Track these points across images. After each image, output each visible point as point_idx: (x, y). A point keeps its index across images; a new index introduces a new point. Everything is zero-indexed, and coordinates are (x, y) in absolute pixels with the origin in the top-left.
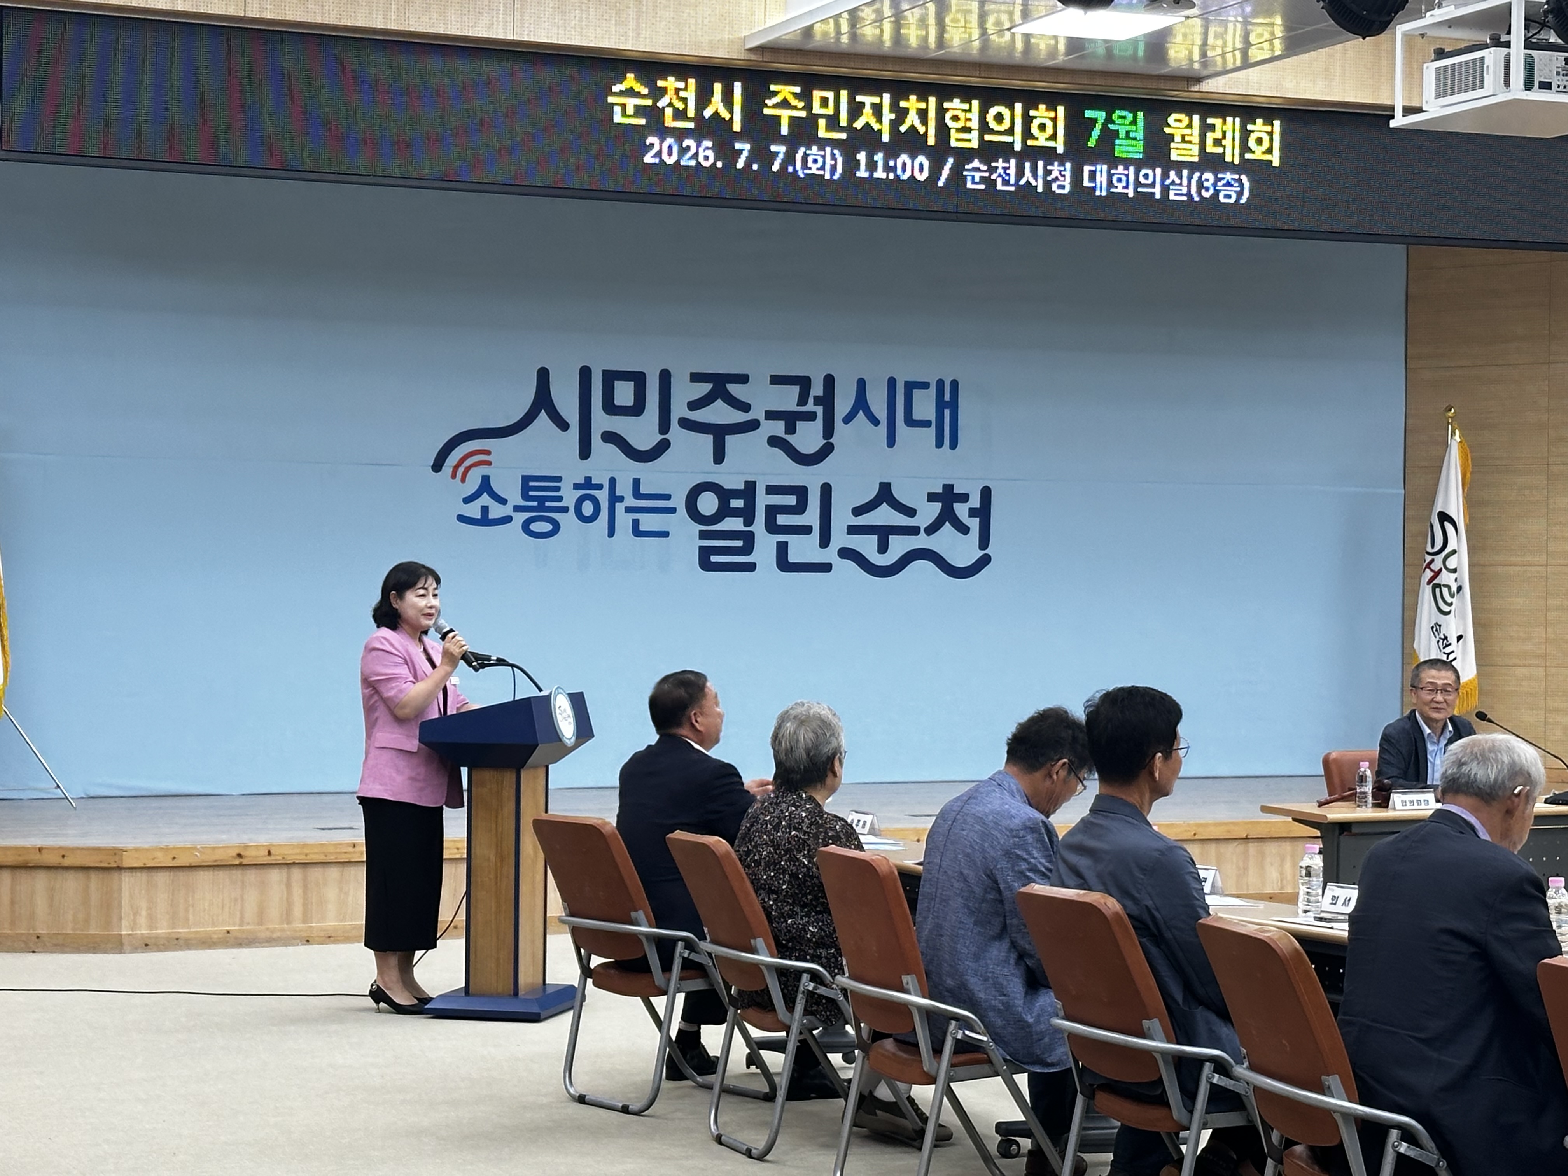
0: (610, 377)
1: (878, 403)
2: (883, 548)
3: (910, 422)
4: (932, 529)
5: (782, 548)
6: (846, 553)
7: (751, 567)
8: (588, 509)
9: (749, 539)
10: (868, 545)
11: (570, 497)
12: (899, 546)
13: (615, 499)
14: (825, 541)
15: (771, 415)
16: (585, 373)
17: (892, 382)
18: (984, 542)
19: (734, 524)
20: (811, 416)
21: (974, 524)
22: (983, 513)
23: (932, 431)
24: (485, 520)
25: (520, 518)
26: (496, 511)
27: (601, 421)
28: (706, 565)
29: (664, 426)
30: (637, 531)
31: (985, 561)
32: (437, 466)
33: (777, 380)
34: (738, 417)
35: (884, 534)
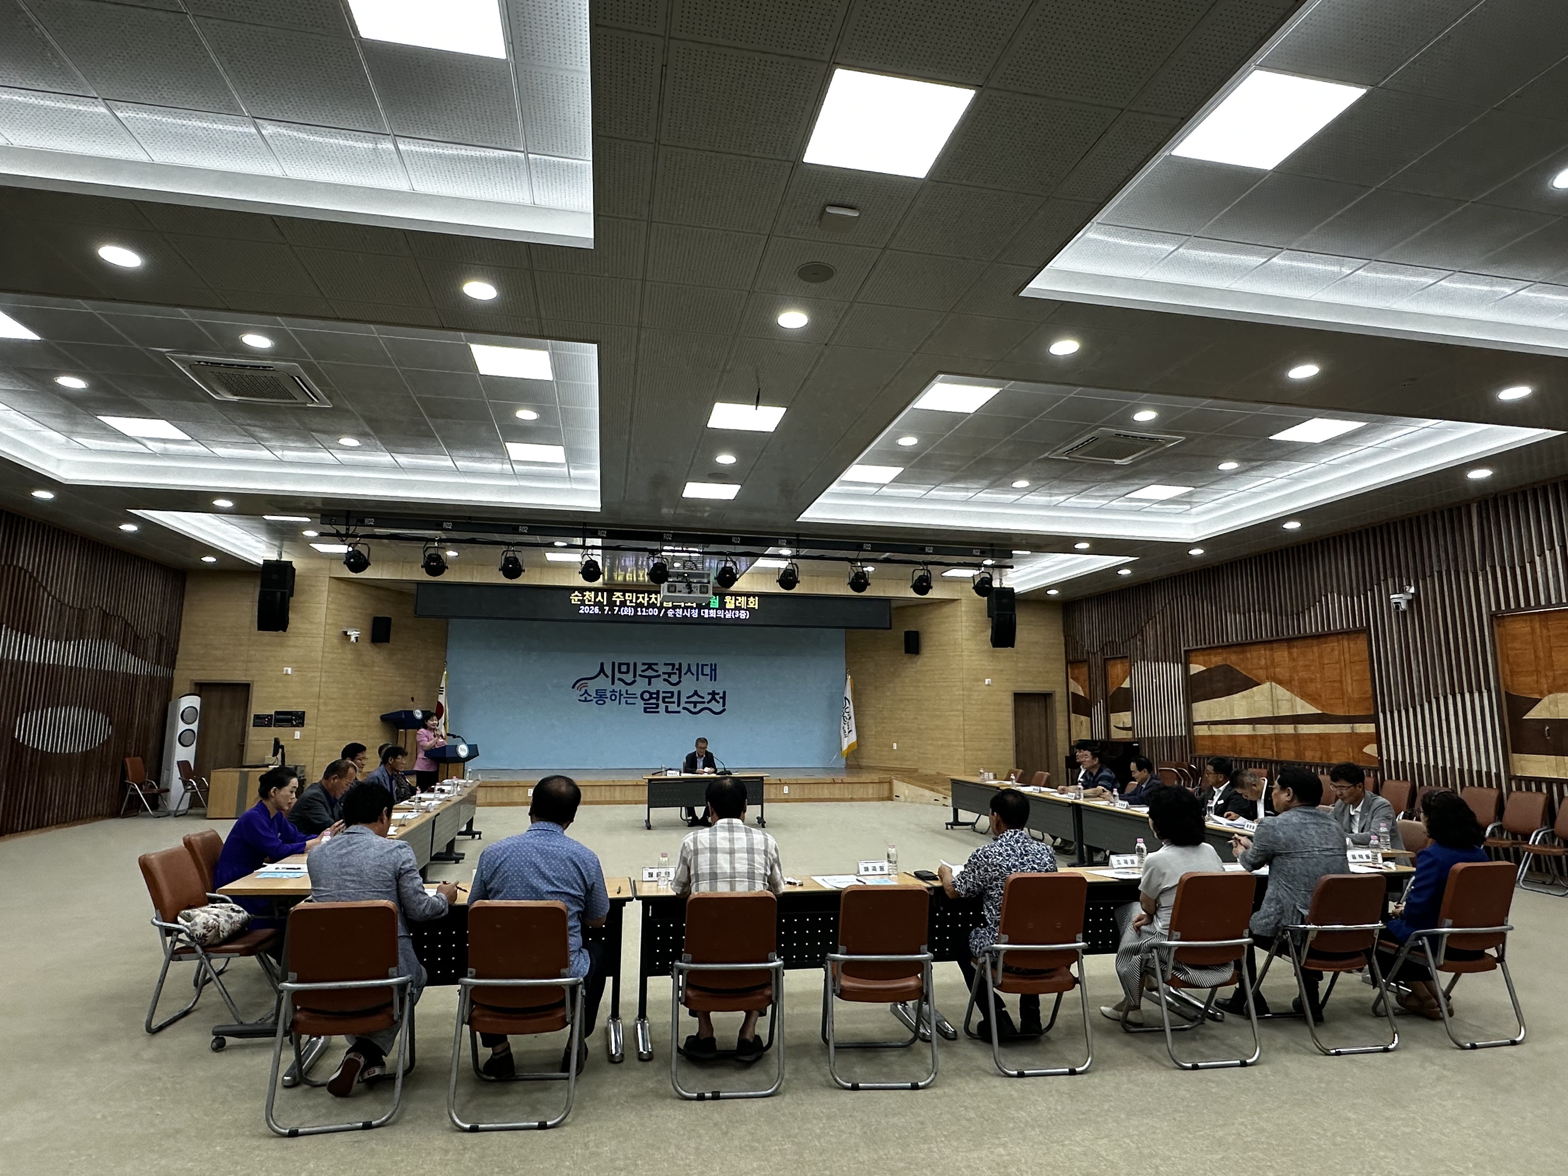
0: (620, 665)
1: (694, 670)
2: (695, 707)
3: (703, 674)
4: (708, 702)
5: (667, 707)
6: (684, 708)
7: (658, 712)
8: (613, 698)
9: (657, 706)
10: (691, 707)
11: (608, 695)
12: (699, 706)
13: (621, 695)
14: (679, 705)
15: (664, 673)
16: (613, 664)
17: (698, 665)
18: (724, 705)
19: (654, 701)
20: (675, 673)
21: (721, 701)
22: (724, 698)
23: (709, 677)
24: (586, 700)
25: (595, 700)
26: (589, 698)
27: (617, 675)
28: (645, 712)
29: (635, 676)
30: (627, 703)
31: (724, 710)
32: (573, 687)
33: (665, 664)
34: (655, 674)
35: (695, 703)
